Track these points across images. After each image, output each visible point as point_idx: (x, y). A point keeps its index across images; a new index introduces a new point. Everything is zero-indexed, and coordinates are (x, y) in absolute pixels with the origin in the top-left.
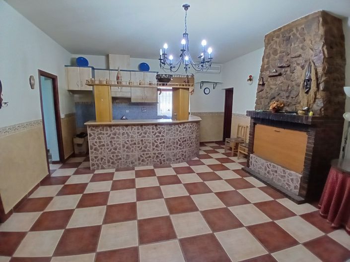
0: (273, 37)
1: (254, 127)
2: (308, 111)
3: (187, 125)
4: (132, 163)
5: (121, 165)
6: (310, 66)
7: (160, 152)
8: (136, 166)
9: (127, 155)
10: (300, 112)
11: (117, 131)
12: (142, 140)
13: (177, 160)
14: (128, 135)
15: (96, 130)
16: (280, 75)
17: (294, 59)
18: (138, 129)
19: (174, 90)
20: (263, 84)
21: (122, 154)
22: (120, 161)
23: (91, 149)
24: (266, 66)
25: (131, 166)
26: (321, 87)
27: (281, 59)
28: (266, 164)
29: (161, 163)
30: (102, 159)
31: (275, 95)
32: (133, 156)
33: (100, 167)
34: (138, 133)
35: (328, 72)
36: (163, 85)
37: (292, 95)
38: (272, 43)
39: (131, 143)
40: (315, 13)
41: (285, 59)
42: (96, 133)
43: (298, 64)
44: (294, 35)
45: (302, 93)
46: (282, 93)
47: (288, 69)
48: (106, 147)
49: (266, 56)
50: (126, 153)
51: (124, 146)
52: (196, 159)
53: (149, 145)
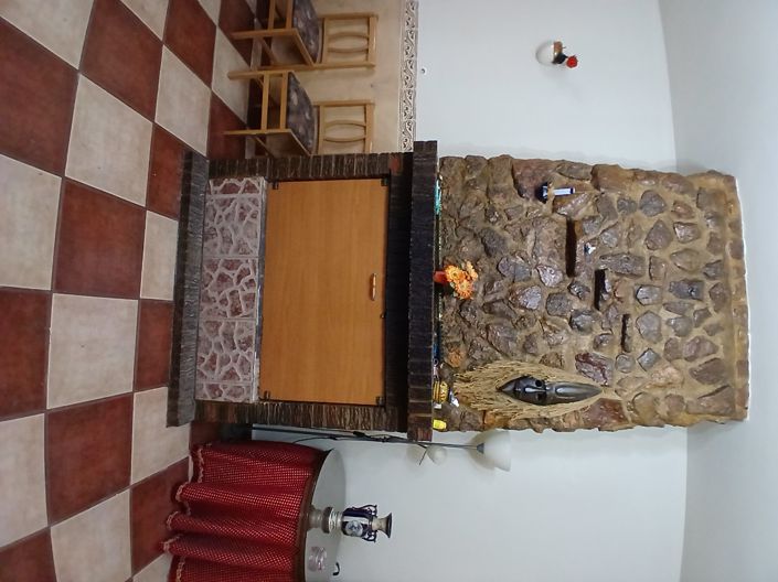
28: (246, 262)
44: (702, 316)
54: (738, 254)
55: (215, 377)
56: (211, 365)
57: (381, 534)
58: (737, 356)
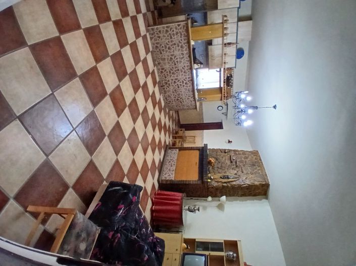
0: (256, 156)
1: (197, 150)
2: (211, 179)
3: (193, 102)
4: (159, 64)
5: (156, 54)
6: (236, 178)
7: (171, 85)
8: (157, 67)
9: (165, 59)
10: (210, 175)
11: (185, 49)
12: (178, 70)
13: (166, 99)
14: (182, 58)
15: (184, 31)
16: (231, 162)
17: (240, 169)
18: (187, 66)
19: (220, 89)
20: (225, 153)
21: (166, 55)
22: (159, 53)
23: (167, 27)
24: (237, 153)
25: (157, 63)
26: (225, 184)
27: (241, 162)
28: (174, 159)
29: (162, 86)
30: (159, 37)
31: (219, 160)
32: (165, 64)
33: (152, 36)
34: (185, 66)
35: (233, 187)
36: (224, 82)
37: (219, 170)
38: (252, 155)
39: (175, 61)
40: (268, 180)
41: (241, 164)
42: (181, 30)
43: (238, 171)
44: (256, 168)
45: (220, 175)
46: (220, 164)
47: (235, 166)
48: (170, 40)
49: (244, 152)
50: (166, 57)
51: (172, 55)
52: (167, 110)
53: (175, 76)
54: (261, 160)
55: (166, 176)
56: (166, 174)
57: (197, 211)
58: (264, 174)
